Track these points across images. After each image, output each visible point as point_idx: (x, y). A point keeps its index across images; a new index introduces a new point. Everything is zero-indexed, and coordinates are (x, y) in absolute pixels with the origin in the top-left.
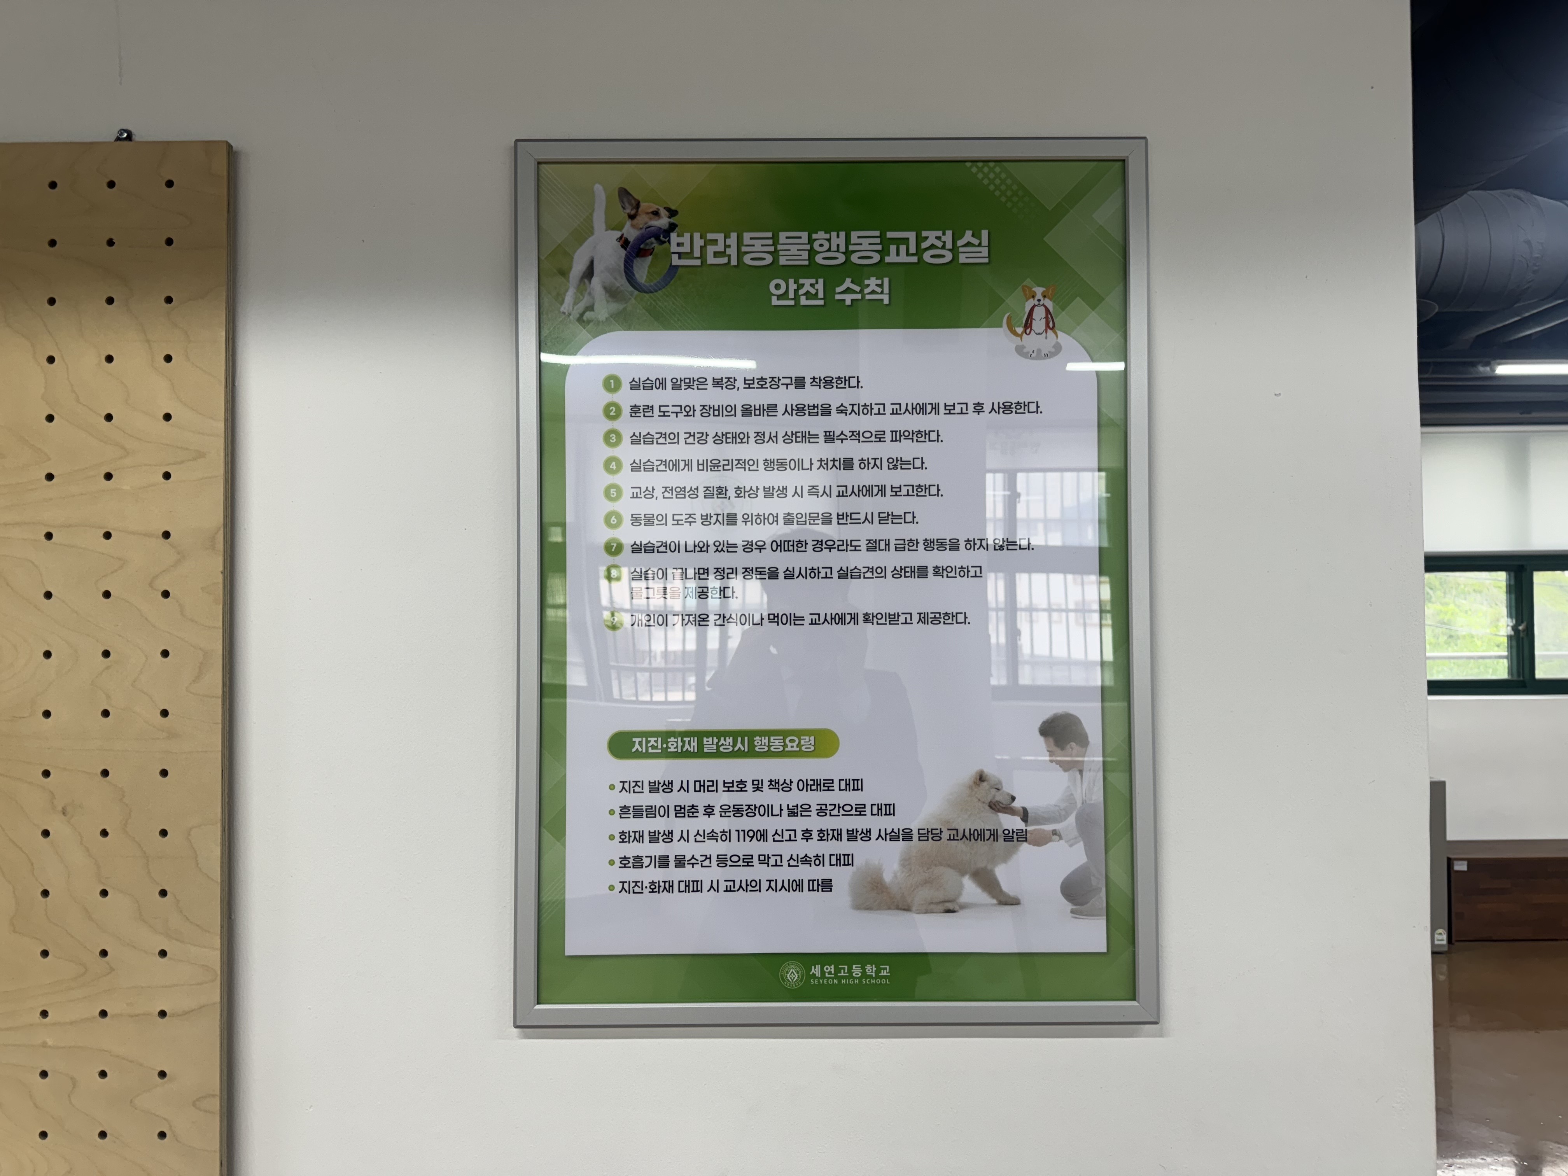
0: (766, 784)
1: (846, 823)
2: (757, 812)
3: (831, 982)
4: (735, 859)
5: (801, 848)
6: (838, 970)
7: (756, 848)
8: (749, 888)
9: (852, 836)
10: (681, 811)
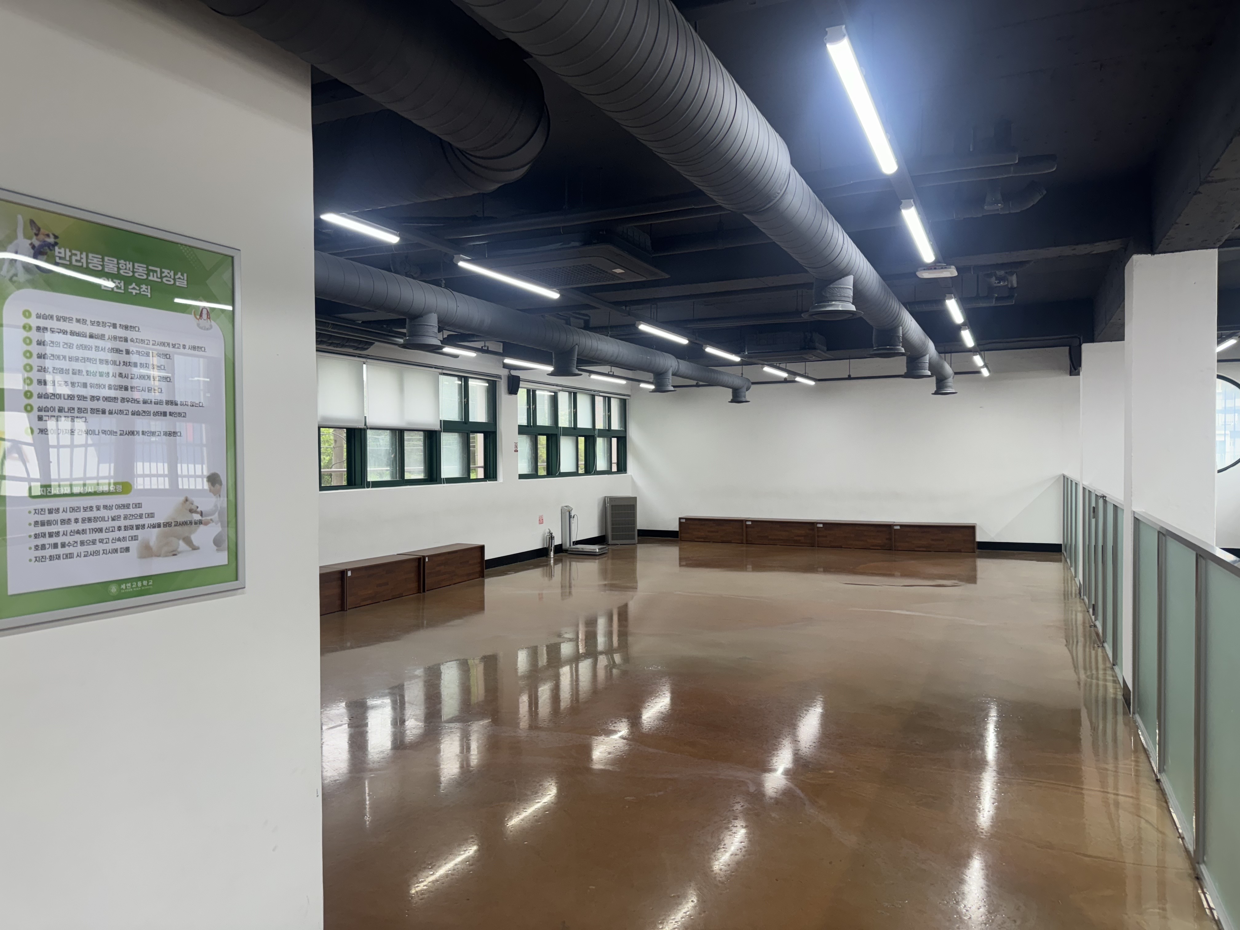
0: (102, 507)
1: (135, 522)
2: (98, 520)
3: (129, 590)
4: (88, 542)
5: (117, 534)
6: (132, 585)
7: (98, 536)
8: (95, 554)
9: (138, 527)
10: (63, 522)
